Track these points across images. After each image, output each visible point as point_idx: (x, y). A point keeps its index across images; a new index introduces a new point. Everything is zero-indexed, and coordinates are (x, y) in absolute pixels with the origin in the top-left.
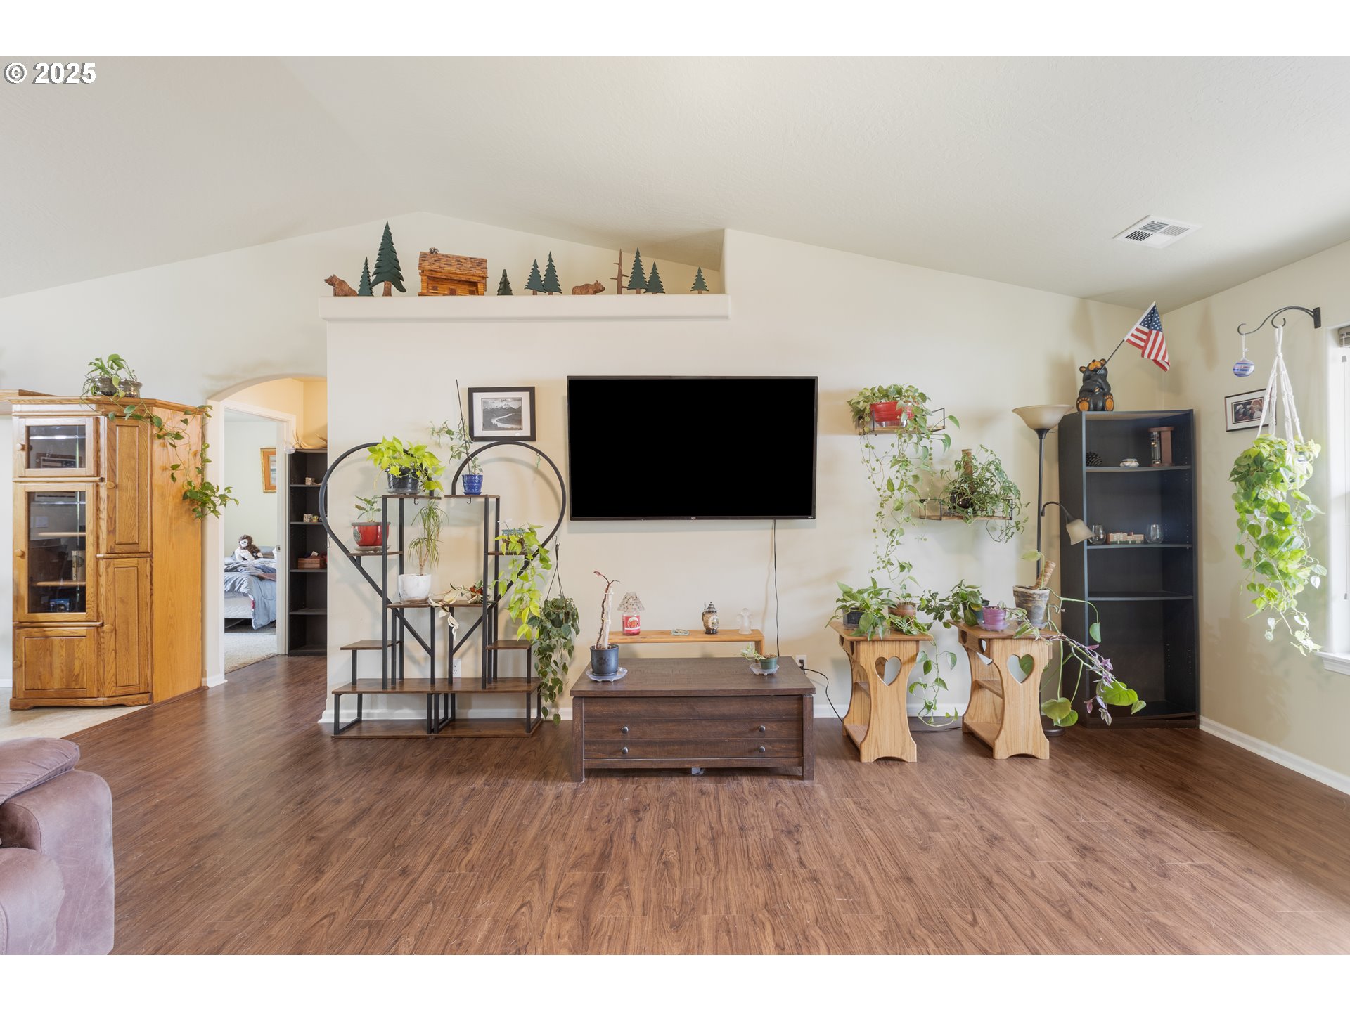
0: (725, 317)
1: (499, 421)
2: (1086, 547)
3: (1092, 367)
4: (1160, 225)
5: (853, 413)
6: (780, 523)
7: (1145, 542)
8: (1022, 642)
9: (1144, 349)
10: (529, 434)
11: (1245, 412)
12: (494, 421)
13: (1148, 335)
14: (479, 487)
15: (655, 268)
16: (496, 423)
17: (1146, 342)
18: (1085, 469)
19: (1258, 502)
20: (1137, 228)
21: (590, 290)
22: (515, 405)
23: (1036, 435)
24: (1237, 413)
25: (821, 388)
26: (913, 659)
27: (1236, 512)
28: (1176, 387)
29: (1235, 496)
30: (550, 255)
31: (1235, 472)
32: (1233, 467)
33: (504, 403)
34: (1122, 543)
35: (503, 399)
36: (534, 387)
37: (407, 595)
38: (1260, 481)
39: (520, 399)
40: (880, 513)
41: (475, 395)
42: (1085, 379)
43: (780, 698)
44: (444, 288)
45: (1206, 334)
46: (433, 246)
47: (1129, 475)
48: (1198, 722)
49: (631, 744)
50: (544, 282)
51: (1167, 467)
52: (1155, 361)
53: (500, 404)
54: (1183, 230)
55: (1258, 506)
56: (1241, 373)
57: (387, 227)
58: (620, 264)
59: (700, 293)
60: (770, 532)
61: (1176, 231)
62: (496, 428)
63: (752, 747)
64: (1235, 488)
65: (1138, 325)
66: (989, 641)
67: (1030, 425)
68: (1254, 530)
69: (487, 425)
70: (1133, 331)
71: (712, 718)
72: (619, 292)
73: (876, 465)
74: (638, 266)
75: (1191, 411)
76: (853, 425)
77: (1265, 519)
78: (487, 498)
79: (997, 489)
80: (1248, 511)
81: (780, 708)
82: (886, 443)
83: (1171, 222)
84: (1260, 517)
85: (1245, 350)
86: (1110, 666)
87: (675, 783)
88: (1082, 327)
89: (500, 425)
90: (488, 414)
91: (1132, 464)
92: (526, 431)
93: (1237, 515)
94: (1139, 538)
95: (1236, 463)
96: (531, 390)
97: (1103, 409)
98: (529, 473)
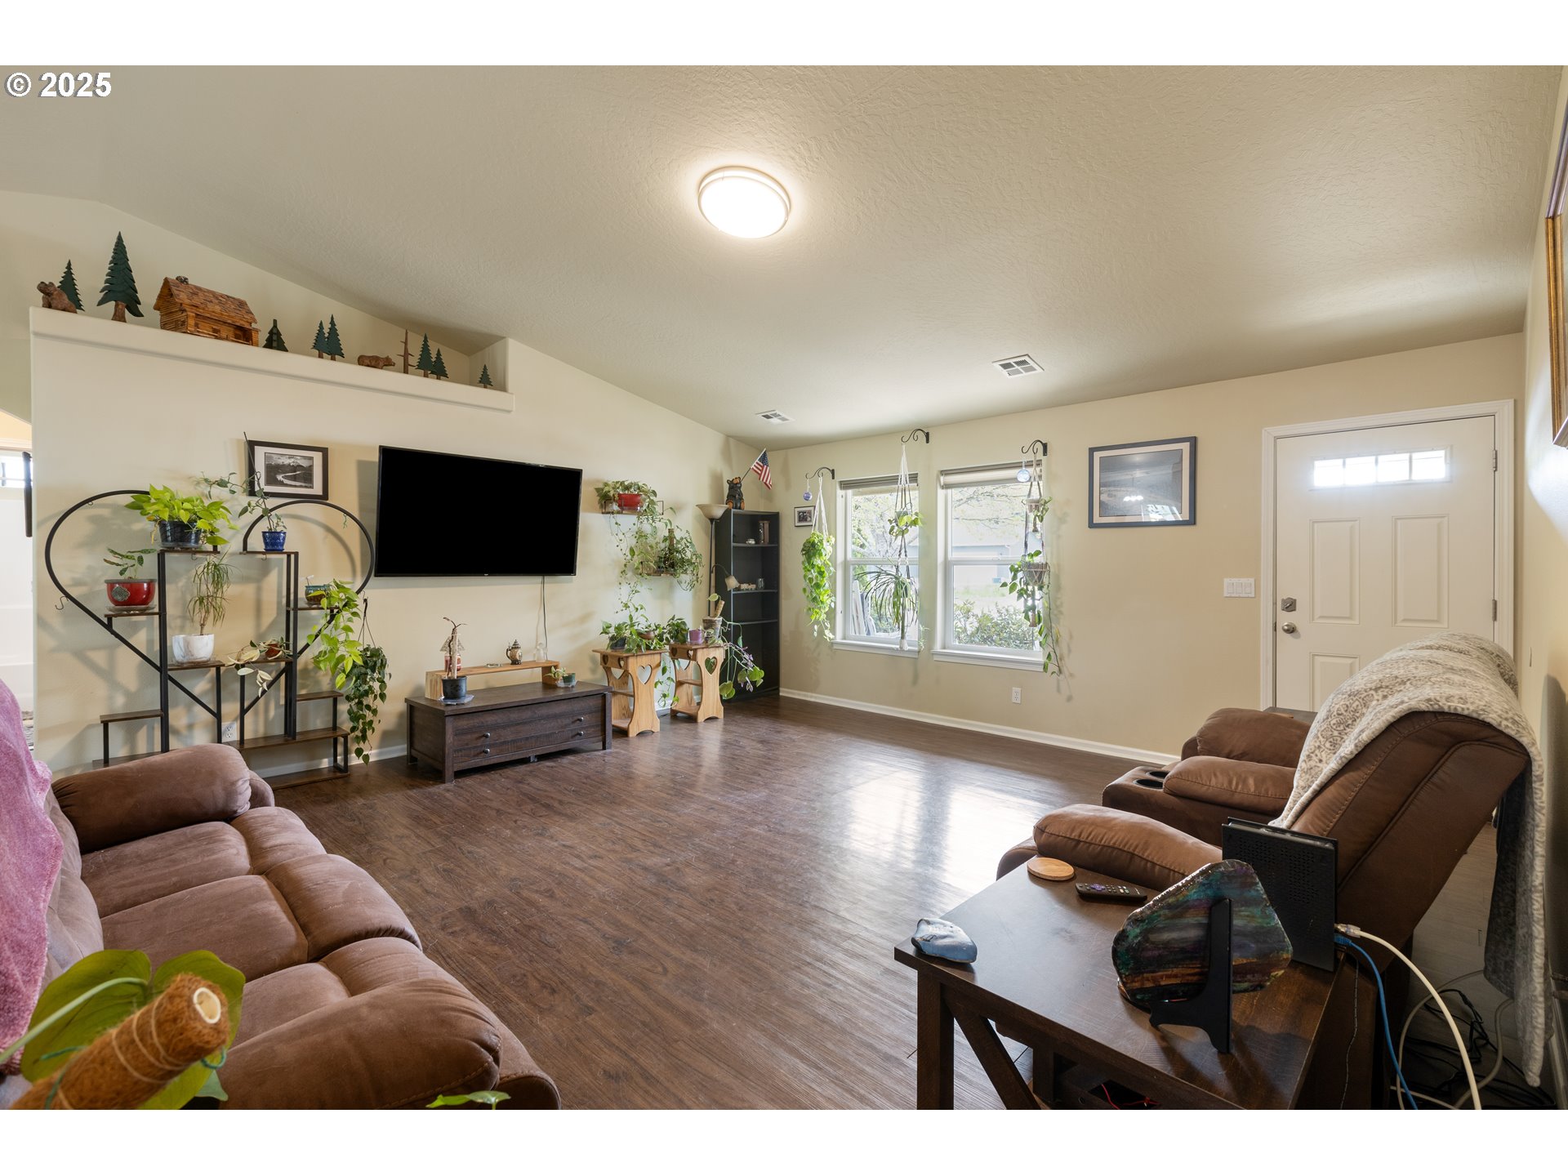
0: (509, 412)
1: (285, 477)
2: (732, 593)
3: (735, 482)
4: (779, 415)
5: (598, 498)
6: (547, 578)
7: (756, 589)
8: (711, 649)
9: (760, 475)
10: (321, 494)
11: (804, 517)
12: (280, 477)
13: (763, 467)
14: (282, 545)
15: (439, 354)
16: (282, 479)
17: (761, 471)
18: (733, 544)
19: (813, 566)
20: (768, 414)
21: (381, 364)
22: (305, 463)
23: (709, 522)
24: (800, 517)
25: (584, 477)
26: (659, 665)
27: (803, 571)
28: (769, 498)
29: (803, 563)
30: (332, 318)
31: (803, 550)
32: (802, 547)
33: (293, 460)
34: (747, 590)
35: (291, 457)
36: (327, 448)
37: (192, 655)
38: (814, 555)
39: (311, 458)
40: (624, 571)
41: (257, 448)
42: (731, 488)
43: (587, 698)
44: (205, 327)
45: (785, 470)
46: (183, 275)
47: (751, 548)
48: (779, 692)
49: (490, 746)
50: (328, 344)
51: (766, 545)
52: (765, 483)
53: (287, 461)
54: (787, 420)
55: (813, 568)
56: (807, 498)
57: (120, 239)
58: (406, 343)
59: (485, 387)
60: (539, 586)
61: (784, 419)
62: (282, 484)
63: (574, 733)
64: (803, 558)
65: (757, 461)
66: (695, 651)
67: (706, 516)
68: (811, 580)
69: (271, 480)
70: (755, 464)
71: (548, 717)
72: (406, 371)
73: (622, 537)
74: (425, 349)
75: (778, 513)
76: (598, 506)
77: (815, 574)
78: (289, 555)
79: (688, 555)
80: (809, 571)
81: (591, 704)
82: (628, 521)
83: (783, 415)
84: (814, 573)
85: (809, 487)
86: (752, 659)
87: (522, 768)
88: (726, 453)
89: (286, 481)
90: (273, 471)
91: (752, 542)
92: (317, 490)
93: (803, 573)
94: (753, 587)
95: (804, 545)
96: (324, 451)
97: (740, 508)
98: (319, 532)
